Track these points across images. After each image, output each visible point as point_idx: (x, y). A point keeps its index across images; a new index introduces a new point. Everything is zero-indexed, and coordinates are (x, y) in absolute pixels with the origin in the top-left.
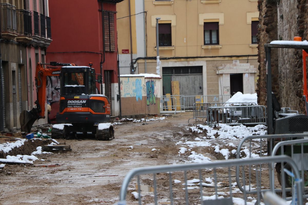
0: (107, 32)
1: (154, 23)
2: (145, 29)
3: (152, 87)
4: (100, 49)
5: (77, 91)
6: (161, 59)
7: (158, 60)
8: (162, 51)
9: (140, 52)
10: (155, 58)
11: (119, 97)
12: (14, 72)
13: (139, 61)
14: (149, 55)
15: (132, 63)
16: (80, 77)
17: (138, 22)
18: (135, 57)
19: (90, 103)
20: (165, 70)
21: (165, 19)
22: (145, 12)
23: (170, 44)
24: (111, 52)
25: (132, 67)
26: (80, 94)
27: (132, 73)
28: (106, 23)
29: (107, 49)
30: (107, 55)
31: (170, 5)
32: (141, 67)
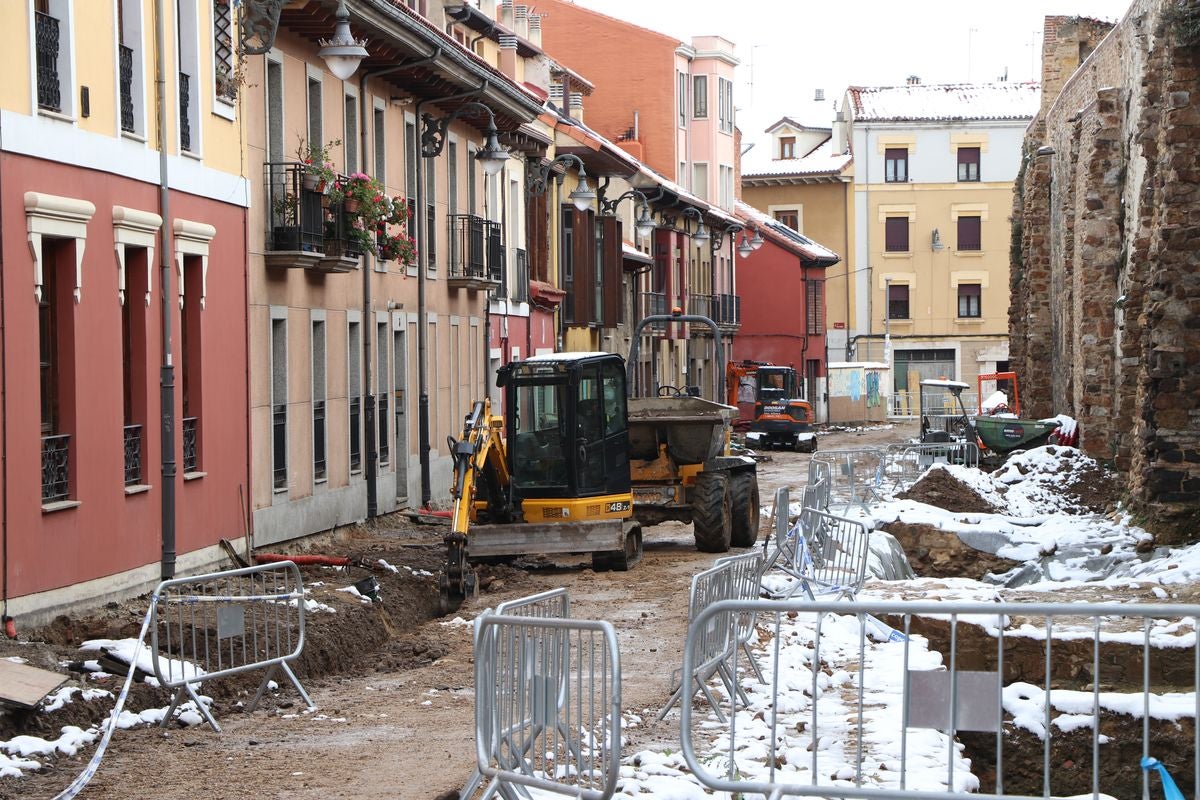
0: (811, 307)
1: (883, 286)
2: (870, 293)
3: (876, 382)
4: (802, 331)
5: (775, 396)
6: (891, 338)
7: (888, 340)
8: (895, 326)
9: (860, 327)
10: (883, 337)
11: (826, 397)
12: (700, 370)
13: (859, 341)
14: (874, 333)
15: (849, 343)
16: (779, 378)
17: (859, 283)
18: (853, 334)
19: (789, 410)
20: (899, 354)
21: (899, 278)
22: (870, 268)
23: (906, 316)
24: (817, 335)
25: (849, 349)
26: (777, 399)
27: (848, 360)
28: (811, 296)
29: (811, 331)
30: (811, 340)
31: (908, 258)
32: (862, 349)
